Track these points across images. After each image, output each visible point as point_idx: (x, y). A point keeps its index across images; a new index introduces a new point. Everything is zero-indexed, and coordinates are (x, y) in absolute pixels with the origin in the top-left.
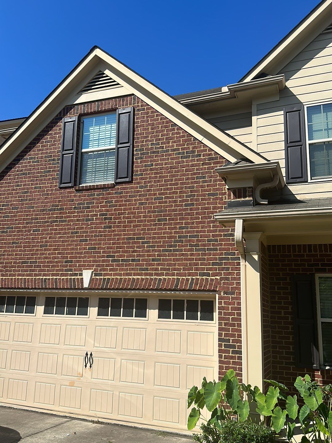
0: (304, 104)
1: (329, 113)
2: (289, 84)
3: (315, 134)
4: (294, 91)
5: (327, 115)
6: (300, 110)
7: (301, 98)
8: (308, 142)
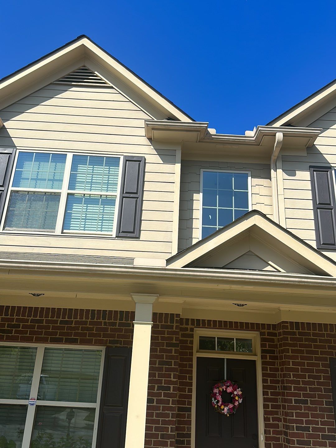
0: (18, 148)
1: (42, 163)
2: (7, 124)
3: (23, 182)
4: (11, 133)
5: (39, 164)
6: (11, 154)
7: (16, 142)
8: (11, 188)
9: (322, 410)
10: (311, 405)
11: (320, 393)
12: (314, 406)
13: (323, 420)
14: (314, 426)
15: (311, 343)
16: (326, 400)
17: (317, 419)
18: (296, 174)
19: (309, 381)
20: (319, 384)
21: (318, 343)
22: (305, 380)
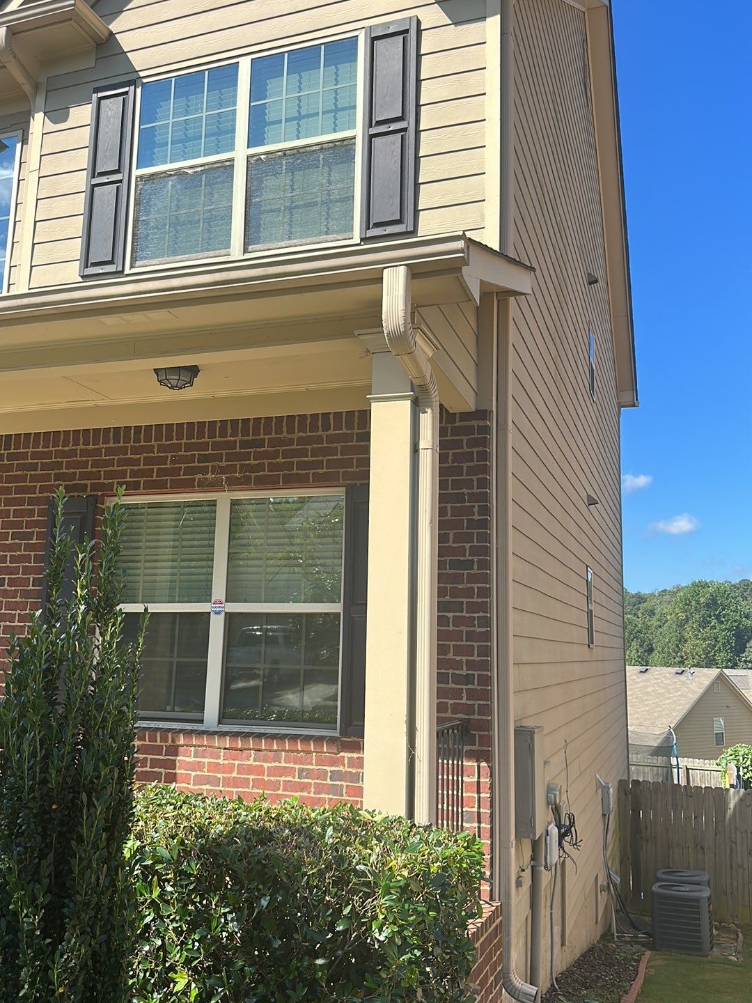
9: (26, 594)
10: (9, 588)
11: (27, 564)
12: (13, 588)
13: (23, 613)
14: (8, 623)
15: (26, 472)
16: (35, 576)
17: (13, 612)
18: (68, 115)
19: (13, 543)
20: (29, 547)
21: (39, 472)
22: (7, 542)
